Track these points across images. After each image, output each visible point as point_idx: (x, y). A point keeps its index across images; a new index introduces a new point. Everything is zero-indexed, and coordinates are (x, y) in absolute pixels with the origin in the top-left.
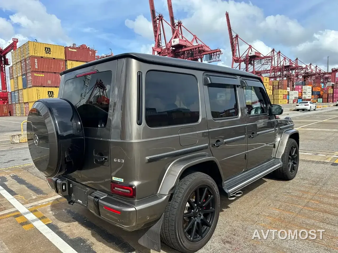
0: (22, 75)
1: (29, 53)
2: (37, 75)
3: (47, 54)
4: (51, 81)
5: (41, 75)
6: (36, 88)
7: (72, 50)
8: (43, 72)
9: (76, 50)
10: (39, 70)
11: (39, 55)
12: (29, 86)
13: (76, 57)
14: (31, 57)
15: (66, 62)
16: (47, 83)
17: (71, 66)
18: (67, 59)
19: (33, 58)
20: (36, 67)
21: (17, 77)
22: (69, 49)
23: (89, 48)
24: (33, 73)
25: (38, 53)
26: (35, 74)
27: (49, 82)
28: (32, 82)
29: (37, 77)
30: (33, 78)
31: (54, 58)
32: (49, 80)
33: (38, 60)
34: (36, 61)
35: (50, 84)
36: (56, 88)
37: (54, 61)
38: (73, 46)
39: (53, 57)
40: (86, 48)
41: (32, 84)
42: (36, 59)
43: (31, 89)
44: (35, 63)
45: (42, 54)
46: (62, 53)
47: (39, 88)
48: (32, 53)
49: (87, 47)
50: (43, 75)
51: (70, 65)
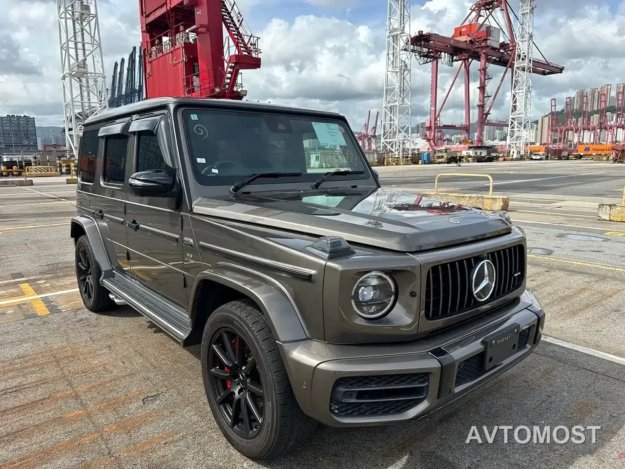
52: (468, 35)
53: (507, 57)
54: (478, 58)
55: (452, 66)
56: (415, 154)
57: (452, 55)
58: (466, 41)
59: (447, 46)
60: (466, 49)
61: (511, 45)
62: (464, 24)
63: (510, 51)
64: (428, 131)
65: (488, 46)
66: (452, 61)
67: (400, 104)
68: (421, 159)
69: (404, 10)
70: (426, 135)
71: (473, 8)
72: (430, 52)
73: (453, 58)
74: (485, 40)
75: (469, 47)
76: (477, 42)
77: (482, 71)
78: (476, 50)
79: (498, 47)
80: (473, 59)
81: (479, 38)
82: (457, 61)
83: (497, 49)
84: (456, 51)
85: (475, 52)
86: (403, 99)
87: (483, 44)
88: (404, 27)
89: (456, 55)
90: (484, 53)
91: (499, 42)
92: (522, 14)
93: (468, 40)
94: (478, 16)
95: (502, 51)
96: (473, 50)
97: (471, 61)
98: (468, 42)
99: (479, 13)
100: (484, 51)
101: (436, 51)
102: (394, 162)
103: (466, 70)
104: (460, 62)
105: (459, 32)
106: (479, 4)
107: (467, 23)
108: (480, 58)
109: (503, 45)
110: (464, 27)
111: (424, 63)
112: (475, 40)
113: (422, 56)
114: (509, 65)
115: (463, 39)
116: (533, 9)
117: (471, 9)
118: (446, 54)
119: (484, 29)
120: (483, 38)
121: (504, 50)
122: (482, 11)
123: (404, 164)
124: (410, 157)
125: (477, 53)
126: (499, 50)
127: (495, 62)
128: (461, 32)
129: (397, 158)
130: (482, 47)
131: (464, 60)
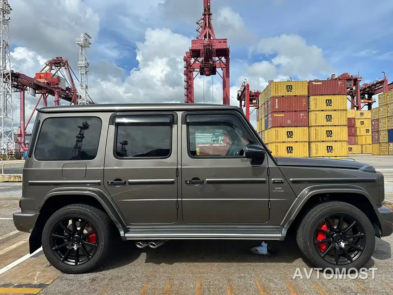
0: (265, 117)
1: (271, 94)
2: (276, 115)
3: (288, 92)
4: (291, 120)
5: (281, 115)
6: (275, 129)
7: (316, 83)
8: (283, 112)
9: (321, 83)
10: (279, 110)
11: (281, 94)
12: (269, 127)
13: (321, 91)
14: (272, 98)
15: (309, 98)
16: (286, 123)
17: (314, 102)
18: (310, 94)
19: (274, 98)
20: (277, 107)
21: (261, 119)
22: (313, 83)
23: (351, 76)
24: (273, 113)
25: (280, 93)
26: (275, 115)
27: (289, 122)
28: (272, 123)
29: (276, 117)
30: (272, 119)
31: (296, 96)
32: (289, 119)
33: (279, 99)
34: (277, 101)
35: (289, 124)
36: (296, 127)
37: (296, 98)
38: (332, 77)
39: (294, 94)
40: (347, 76)
41: (272, 124)
42: (277, 99)
43: (270, 130)
44: (276, 103)
45: (283, 92)
46: (304, 88)
47: (278, 129)
48: (273, 94)
49: (349, 76)
50: (283, 115)
51: (313, 100)
52: (46, 79)
53: (71, 96)
54: (53, 94)
55: (35, 96)
56: (18, 153)
57: (35, 89)
58: (45, 83)
59: (31, 83)
60: (45, 88)
61: (72, 89)
62: (42, 72)
63: (72, 93)
64: (19, 137)
65: (59, 88)
66: (35, 94)
67: (4, 117)
68: (23, 156)
69: (5, 55)
70: (18, 140)
71: (47, 64)
72: (19, 85)
73: (35, 91)
74: (57, 84)
75: (47, 86)
76: (52, 84)
77: (56, 102)
78: (52, 89)
79: (65, 89)
80: (49, 94)
81: (53, 82)
82: (38, 93)
83: (64, 90)
84: (37, 87)
85: (51, 90)
86: (6, 114)
87: (56, 86)
88: (5, 66)
89: (38, 90)
90: (57, 92)
91: (65, 87)
92: (81, 74)
93: (46, 82)
94: (50, 69)
95: (67, 92)
96: (49, 89)
97: (48, 95)
98: (46, 83)
99: (52, 68)
100: (57, 90)
101: (23, 85)
102: (1, 158)
103: (44, 100)
104: (40, 94)
105: (39, 75)
106: (51, 62)
107: (44, 72)
108: (54, 94)
109: (68, 89)
110: (43, 73)
111: (15, 92)
112: (51, 83)
113: (13, 87)
114: (72, 101)
115: (42, 81)
116: (86, 72)
117: (46, 64)
118: (31, 88)
119: (55, 77)
120: (56, 83)
121: (69, 92)
122: (53, 67)
123: (9, 160)
124: (14, 155)
125: (53, 91)
126: (65, 91)
127: (63, 98)
128: (40, 76)
129: (4, 155)
130: (55, 88)
131: (43, 94)
